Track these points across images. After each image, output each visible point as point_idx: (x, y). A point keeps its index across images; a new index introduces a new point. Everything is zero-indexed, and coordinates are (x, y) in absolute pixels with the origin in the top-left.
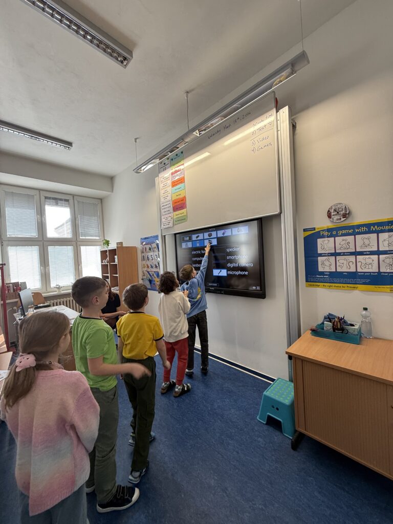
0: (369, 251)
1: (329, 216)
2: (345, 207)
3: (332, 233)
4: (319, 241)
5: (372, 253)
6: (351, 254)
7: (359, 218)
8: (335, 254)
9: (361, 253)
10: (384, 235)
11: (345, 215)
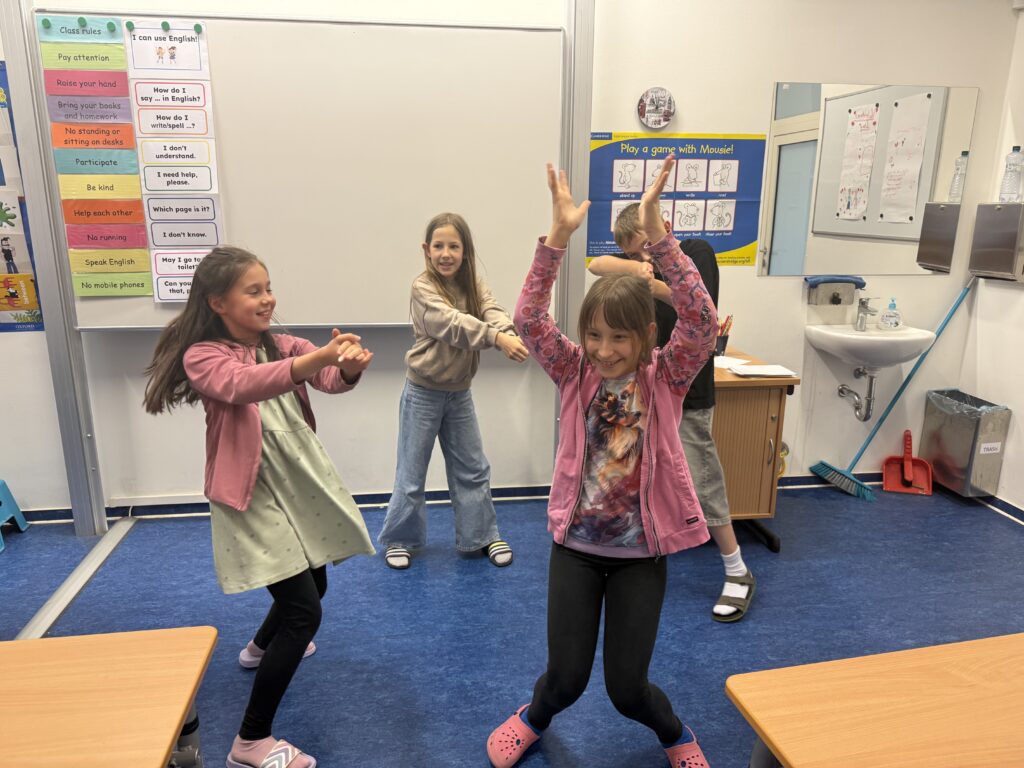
0: (694, 193)
2: (670, 100)
3: (641, 149)
4: (618, 164)
6: (668, 196)
7: (686, 128)
9: (683, 195)
10: (716, 164)
11: (668, 116)
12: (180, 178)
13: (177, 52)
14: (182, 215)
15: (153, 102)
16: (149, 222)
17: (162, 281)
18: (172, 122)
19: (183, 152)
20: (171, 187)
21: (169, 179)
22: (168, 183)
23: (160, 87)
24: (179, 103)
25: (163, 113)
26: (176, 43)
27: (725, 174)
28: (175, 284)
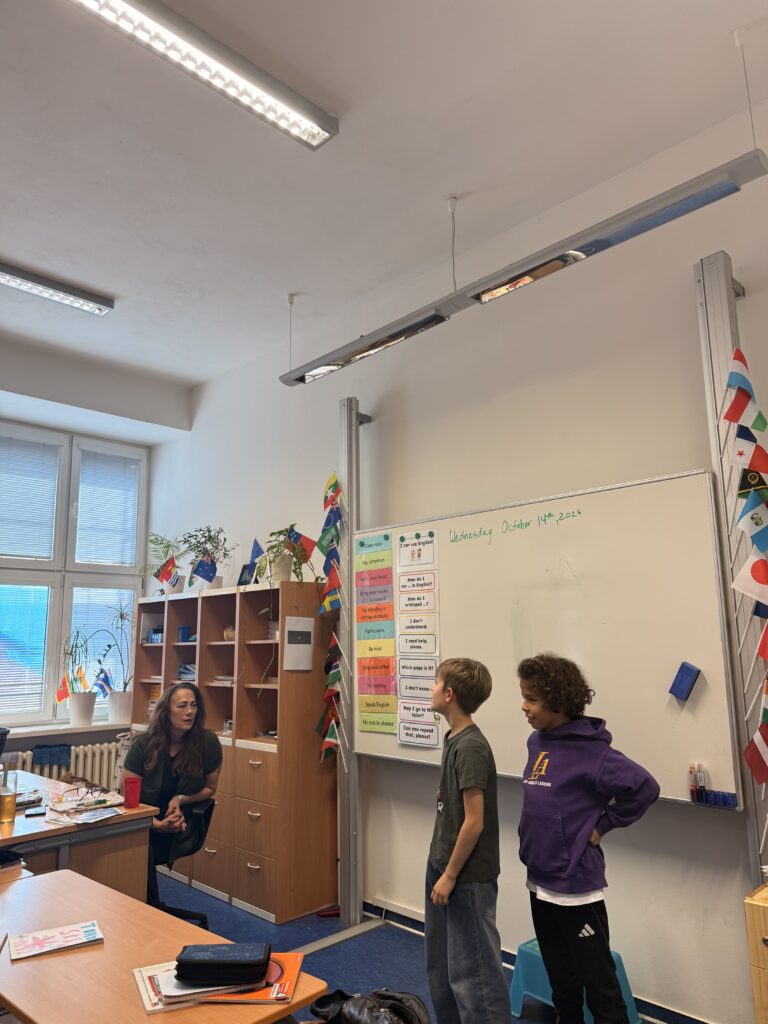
12: (418, 644)
13: (422, 553)
14: (417, 673)
15: (407, 589)
16: (398, 676)
17: (402, 725)
18: (416, 602)
19: (420, 624)
20: (413, 650)
21: (412, 644)
22: (411, 647)
23: (411, 577)
24: (420, 588)
25: (411, 596)
26: (421, 546)
28: (409, 729)
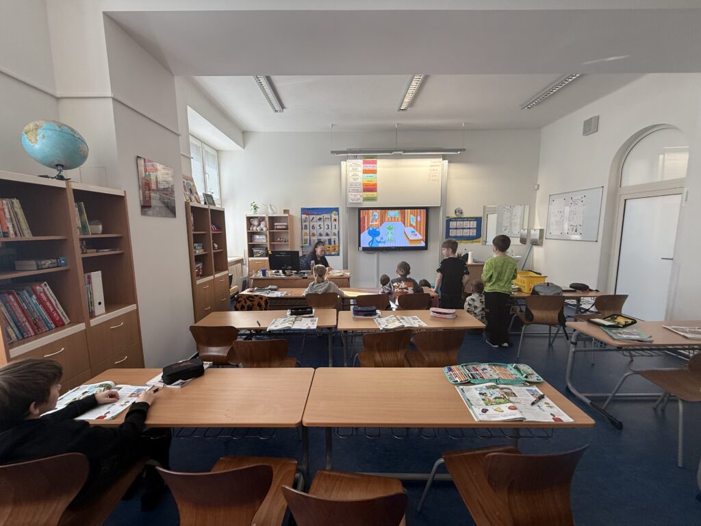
1: (456, 212)
2: (461, 210)
3: (456, 219)
4: (451, 223)
5: (468, 228)
6: (461, 229)
7: (465, 215)
8: (456, 229)
9: (465, 229)
10: (472, 222)
11: (461, 213)
27: (474, 224)
